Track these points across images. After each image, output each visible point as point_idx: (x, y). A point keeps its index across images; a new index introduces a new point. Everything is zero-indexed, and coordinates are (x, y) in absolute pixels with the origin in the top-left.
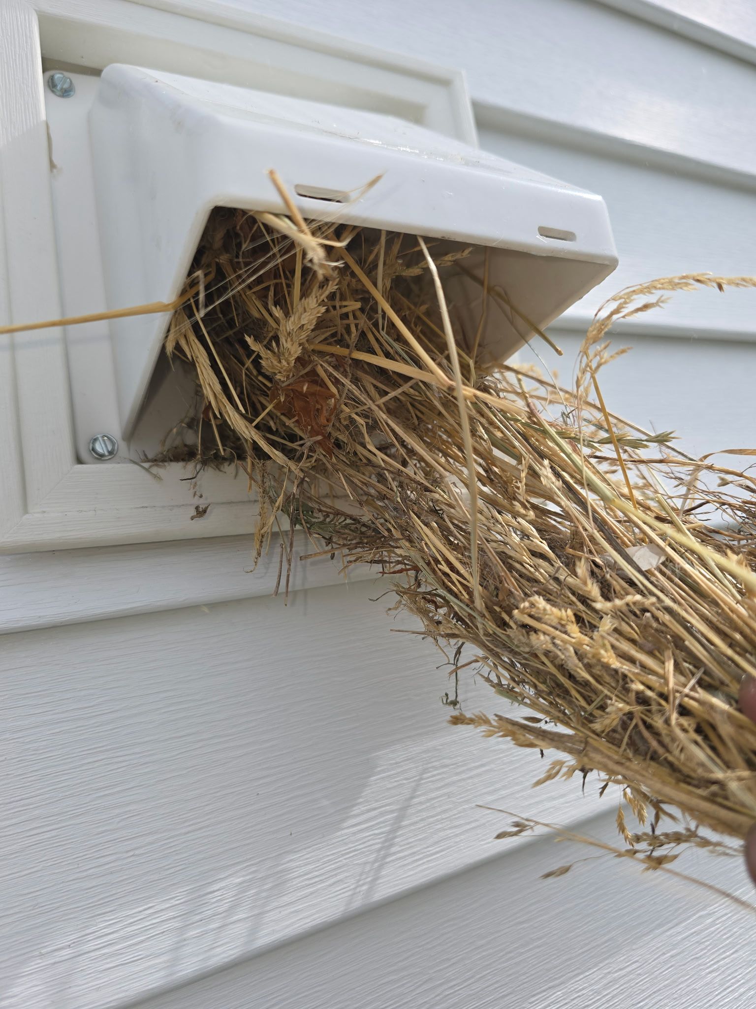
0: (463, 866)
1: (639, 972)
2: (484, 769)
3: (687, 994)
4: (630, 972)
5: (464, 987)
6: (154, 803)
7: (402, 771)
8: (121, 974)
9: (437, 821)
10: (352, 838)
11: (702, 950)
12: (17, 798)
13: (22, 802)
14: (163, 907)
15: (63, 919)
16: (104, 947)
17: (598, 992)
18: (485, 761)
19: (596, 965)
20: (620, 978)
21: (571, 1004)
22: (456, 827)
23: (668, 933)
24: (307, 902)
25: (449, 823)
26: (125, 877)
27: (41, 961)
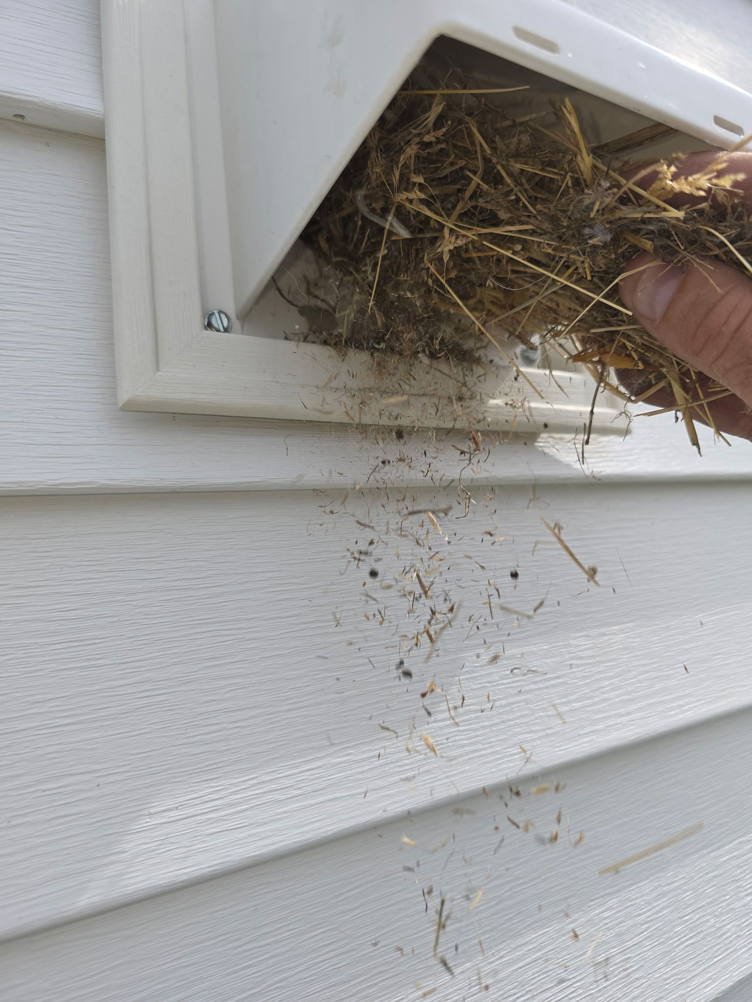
0: (539, 769)
1: (684, 888)
2: (559, 681)
3: (727, 913)
4: (677, 888)
5: (531, 886)
6: (258, 679)
7: (486, 674)
8: (226, 839)
9: (515, 724)
10: (439, 732)
11: (741, 873)
12: (129, 660)
13: (135, 664)
14: (266, 779)
15: (172, 781)
16: (210, 812)
17: (649, 903)
18: (559, 673)
19: (647, 878)
20: (668, 892)
21: (625, 911)
22: (532, 732)
23: (713, 854)
24: (397, 788)
25: (526, 727)
26: (230, 747)
27: (150, 820)
